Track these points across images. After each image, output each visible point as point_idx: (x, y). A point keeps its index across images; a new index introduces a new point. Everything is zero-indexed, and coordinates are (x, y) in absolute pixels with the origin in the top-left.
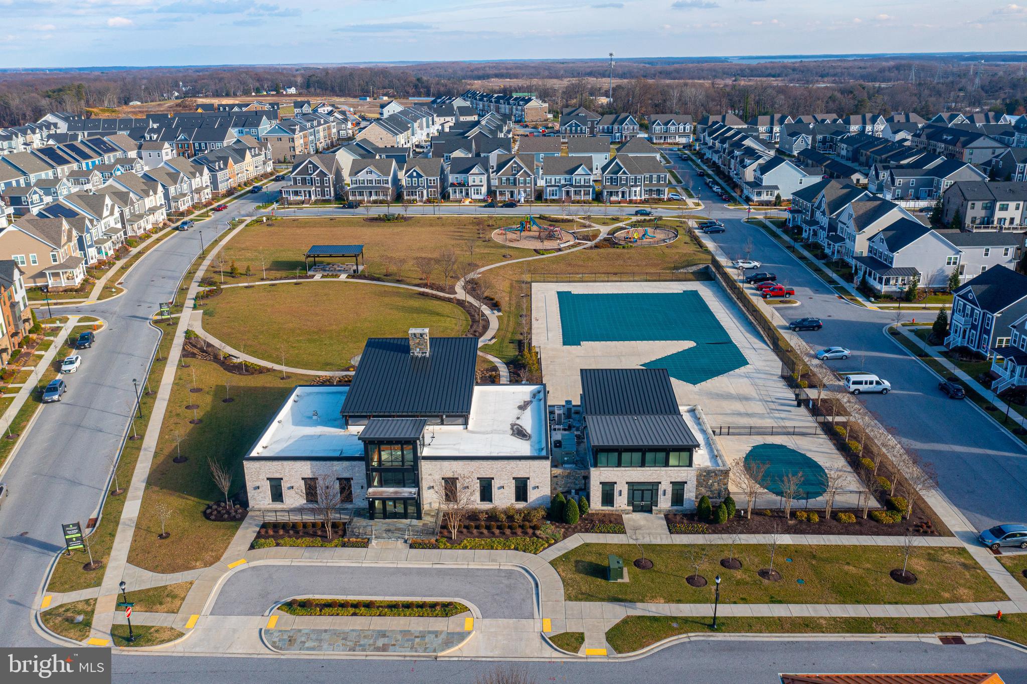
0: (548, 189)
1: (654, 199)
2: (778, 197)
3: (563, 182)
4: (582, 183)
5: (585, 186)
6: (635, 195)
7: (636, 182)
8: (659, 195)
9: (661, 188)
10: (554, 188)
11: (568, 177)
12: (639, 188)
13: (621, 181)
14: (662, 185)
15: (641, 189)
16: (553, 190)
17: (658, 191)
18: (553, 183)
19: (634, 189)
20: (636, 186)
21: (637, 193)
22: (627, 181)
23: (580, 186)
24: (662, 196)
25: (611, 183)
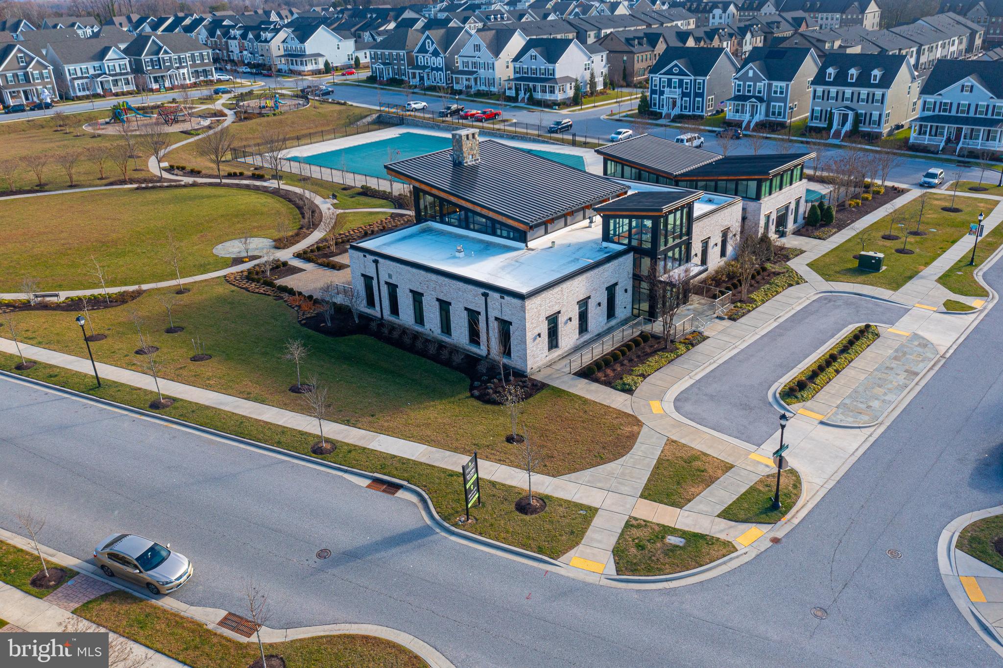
0: (76, 82)
1: (204, 81)
2: (327, 64)
3: (92, 72)
4: (118, 71)
5: (121, 74)
6: (185, 79)
7: (180, 63)
8: (207, 77)
9: (207, 68)
10: (84, 81)
11: (97, 64)
12: (185, 71)
13: (164, 63)
14: (207, 65)
15: (188, 70)
16: (82, 84)
17: (205, 71)
18: (79, 74)
19: (182, 71)
20: (183, 67)
21: (186, 76)
22: (171, 62)
23: (116, 75)
24: (210, 77)
25: (153, 66)
